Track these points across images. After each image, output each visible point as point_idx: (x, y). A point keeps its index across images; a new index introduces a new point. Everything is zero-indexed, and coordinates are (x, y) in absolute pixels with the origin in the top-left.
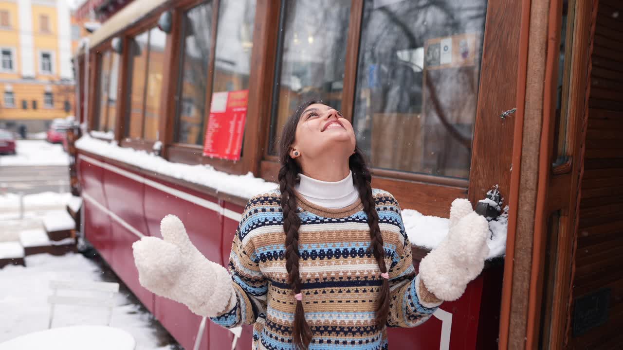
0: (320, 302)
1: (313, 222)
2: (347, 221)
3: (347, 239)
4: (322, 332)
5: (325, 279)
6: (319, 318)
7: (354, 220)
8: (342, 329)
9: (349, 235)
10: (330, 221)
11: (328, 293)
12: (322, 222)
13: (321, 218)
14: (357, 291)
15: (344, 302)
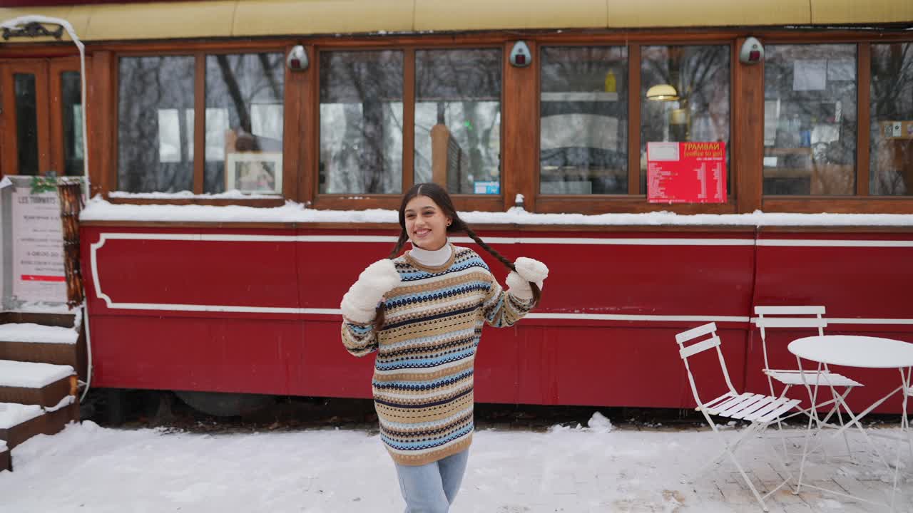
0: (439, 328)
1: (426, 277)
2: (447, 273)
3: (436, 288)
4: (431, 350)
5: (419, 316)
6: (439, 339)
7: (451, 271)
8: (424, 348)
9: (450, 281)
10: (437, 275)
11: (443, 321)
12: (432, 276)
13: (431, 274)
14: (460, 317)
15: (434, 330)
